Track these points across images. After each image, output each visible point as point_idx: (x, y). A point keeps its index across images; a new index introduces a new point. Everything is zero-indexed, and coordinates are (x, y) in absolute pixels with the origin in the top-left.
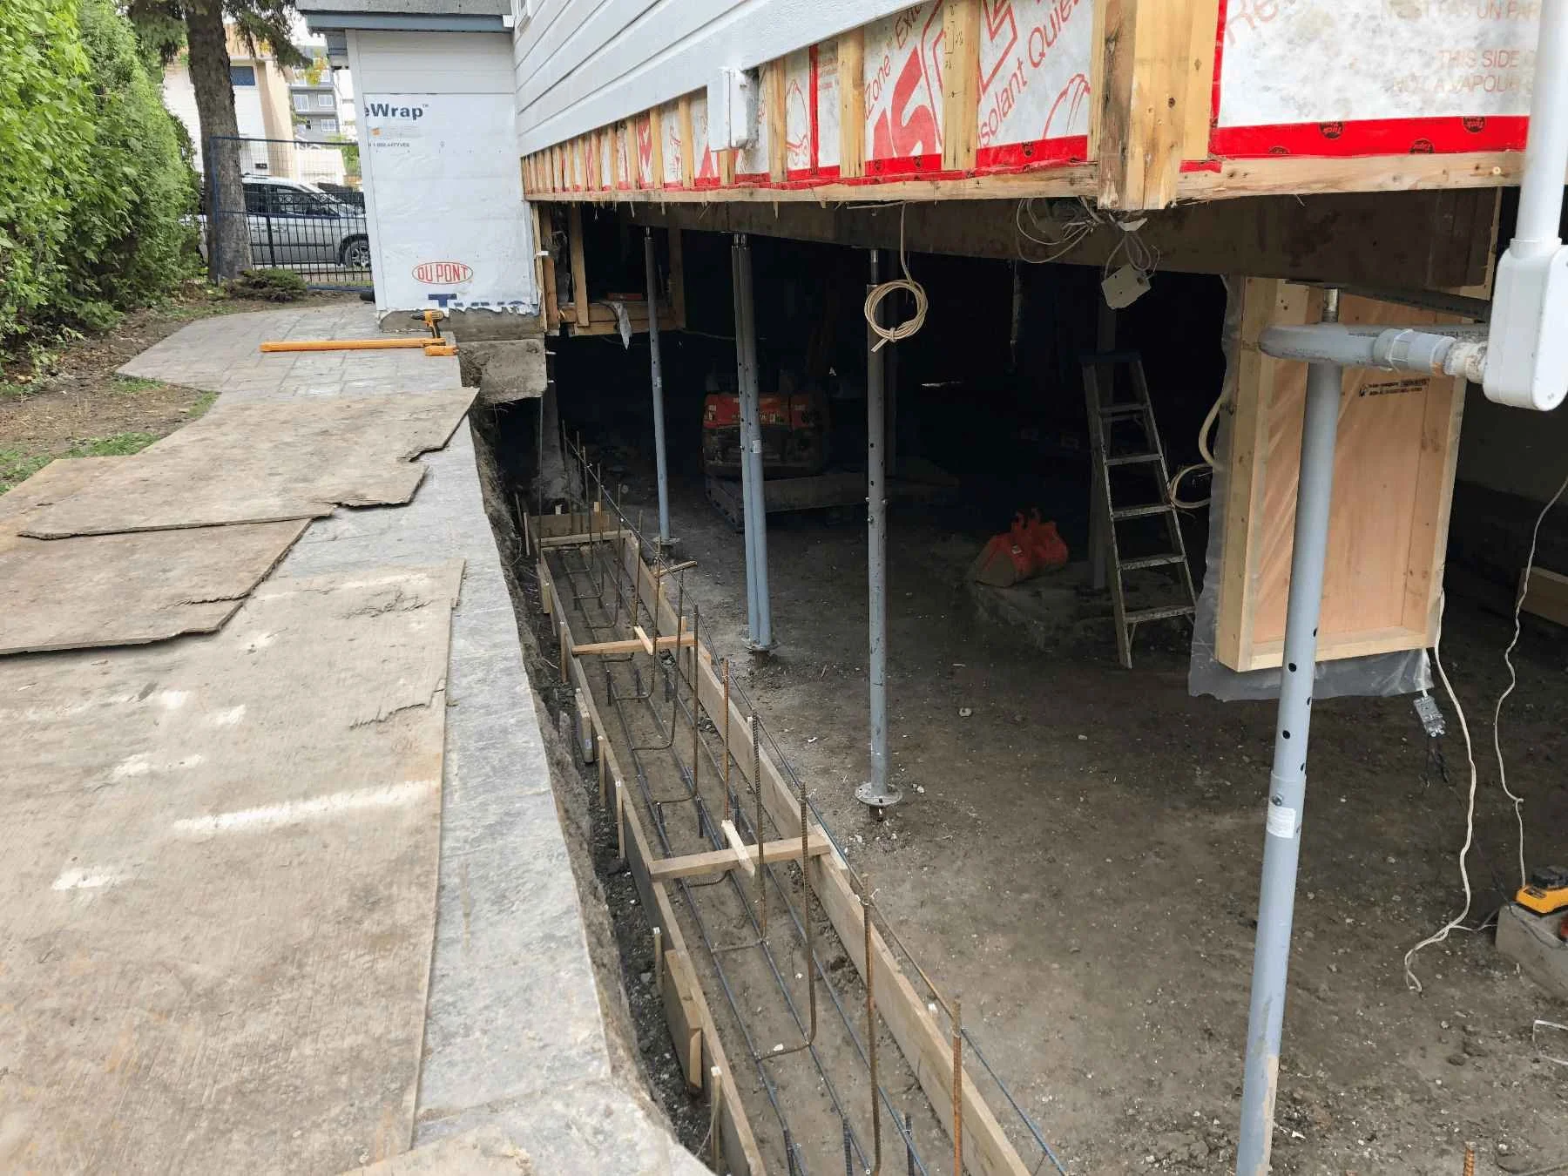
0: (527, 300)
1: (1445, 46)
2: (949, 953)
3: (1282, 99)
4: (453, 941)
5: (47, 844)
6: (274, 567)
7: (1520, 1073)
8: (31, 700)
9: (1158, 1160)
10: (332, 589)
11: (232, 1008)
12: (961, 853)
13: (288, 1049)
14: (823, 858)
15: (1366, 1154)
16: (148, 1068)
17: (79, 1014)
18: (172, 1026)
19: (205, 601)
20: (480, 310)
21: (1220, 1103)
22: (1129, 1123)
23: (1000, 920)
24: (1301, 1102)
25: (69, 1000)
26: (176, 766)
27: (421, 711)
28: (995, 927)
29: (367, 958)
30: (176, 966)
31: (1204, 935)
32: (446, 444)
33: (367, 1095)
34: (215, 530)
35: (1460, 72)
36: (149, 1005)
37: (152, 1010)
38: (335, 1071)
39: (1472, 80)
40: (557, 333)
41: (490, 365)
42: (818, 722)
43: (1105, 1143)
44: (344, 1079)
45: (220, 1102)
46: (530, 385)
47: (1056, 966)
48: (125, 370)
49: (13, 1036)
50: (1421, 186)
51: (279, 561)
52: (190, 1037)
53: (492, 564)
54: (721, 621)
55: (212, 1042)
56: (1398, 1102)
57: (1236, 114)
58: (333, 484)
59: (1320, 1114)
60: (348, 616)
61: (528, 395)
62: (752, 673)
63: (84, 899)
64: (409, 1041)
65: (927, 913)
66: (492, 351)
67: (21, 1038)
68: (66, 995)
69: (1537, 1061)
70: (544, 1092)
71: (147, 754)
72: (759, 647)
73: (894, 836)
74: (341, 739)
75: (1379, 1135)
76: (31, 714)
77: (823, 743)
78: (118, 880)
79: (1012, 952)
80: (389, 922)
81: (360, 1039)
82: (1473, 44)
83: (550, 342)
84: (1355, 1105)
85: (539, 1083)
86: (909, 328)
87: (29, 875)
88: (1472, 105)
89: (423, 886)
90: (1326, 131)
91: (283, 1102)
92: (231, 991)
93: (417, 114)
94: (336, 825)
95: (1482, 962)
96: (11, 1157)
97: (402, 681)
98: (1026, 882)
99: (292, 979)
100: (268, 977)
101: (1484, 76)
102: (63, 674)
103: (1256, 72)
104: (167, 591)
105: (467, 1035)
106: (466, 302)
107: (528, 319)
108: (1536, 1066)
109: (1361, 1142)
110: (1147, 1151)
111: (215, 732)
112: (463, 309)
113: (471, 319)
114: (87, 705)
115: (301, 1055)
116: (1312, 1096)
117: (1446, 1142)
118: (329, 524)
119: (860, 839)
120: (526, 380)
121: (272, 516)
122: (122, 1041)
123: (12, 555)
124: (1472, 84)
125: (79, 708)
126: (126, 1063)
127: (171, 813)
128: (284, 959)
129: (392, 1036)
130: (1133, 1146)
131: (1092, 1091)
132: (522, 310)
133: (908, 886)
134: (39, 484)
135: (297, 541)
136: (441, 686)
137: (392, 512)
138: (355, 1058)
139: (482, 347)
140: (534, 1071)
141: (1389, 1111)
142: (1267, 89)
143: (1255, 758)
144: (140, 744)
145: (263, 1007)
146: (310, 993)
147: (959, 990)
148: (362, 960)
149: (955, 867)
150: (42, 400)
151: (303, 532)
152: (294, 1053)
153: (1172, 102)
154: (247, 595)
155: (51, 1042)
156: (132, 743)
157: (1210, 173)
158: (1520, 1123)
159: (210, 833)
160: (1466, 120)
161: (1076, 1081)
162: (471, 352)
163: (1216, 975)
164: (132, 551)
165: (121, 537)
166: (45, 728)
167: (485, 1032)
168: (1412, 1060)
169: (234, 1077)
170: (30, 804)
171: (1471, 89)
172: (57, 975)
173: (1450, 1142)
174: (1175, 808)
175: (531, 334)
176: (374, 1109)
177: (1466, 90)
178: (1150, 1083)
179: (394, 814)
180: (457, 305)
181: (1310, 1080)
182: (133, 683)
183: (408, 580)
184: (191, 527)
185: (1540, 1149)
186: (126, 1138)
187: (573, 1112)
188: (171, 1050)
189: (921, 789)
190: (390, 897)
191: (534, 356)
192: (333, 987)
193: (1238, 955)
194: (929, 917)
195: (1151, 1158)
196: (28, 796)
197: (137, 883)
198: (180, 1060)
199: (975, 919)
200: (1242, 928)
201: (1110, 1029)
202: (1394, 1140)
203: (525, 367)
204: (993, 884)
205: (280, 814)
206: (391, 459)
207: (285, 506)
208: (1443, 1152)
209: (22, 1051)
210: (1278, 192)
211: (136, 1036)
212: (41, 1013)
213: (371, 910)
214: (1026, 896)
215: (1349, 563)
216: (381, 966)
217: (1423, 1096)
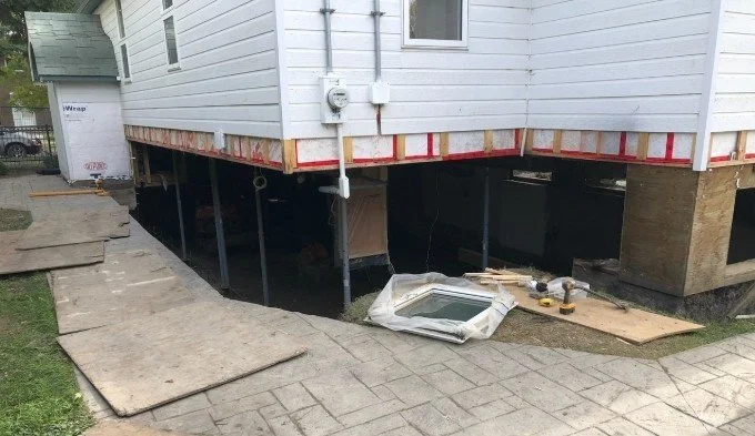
0: (128, 175)
6: (104, 250)
19: (95, 257)
20: (110, 180)
27: (165, 269)
32: (129, 222)
40: (140, 186)
46: (131, 205)
57: (300, 162)
58: (103, 233)
60: (134, 257)
66: (115, 193)
74: (151, 273)
83: (137, 190)
86: (263, 187)
93: (83, 109)
97: (157, 265)
106: (105, 177)
107: (129, 182)
112: (104, 179)
113: (107, 182)
118: (109, 243)
132: (126, 178)
137: (126, 238)
142: (304, 158)
151: (104, 244)
154: (104, 255)
159: (135, 285)
165: (50, 248)
171: (332, 157)
175: (130, 187)
180: (101, 178)
191: (131, 195)
205: (147, 282)
206: (115, 226)
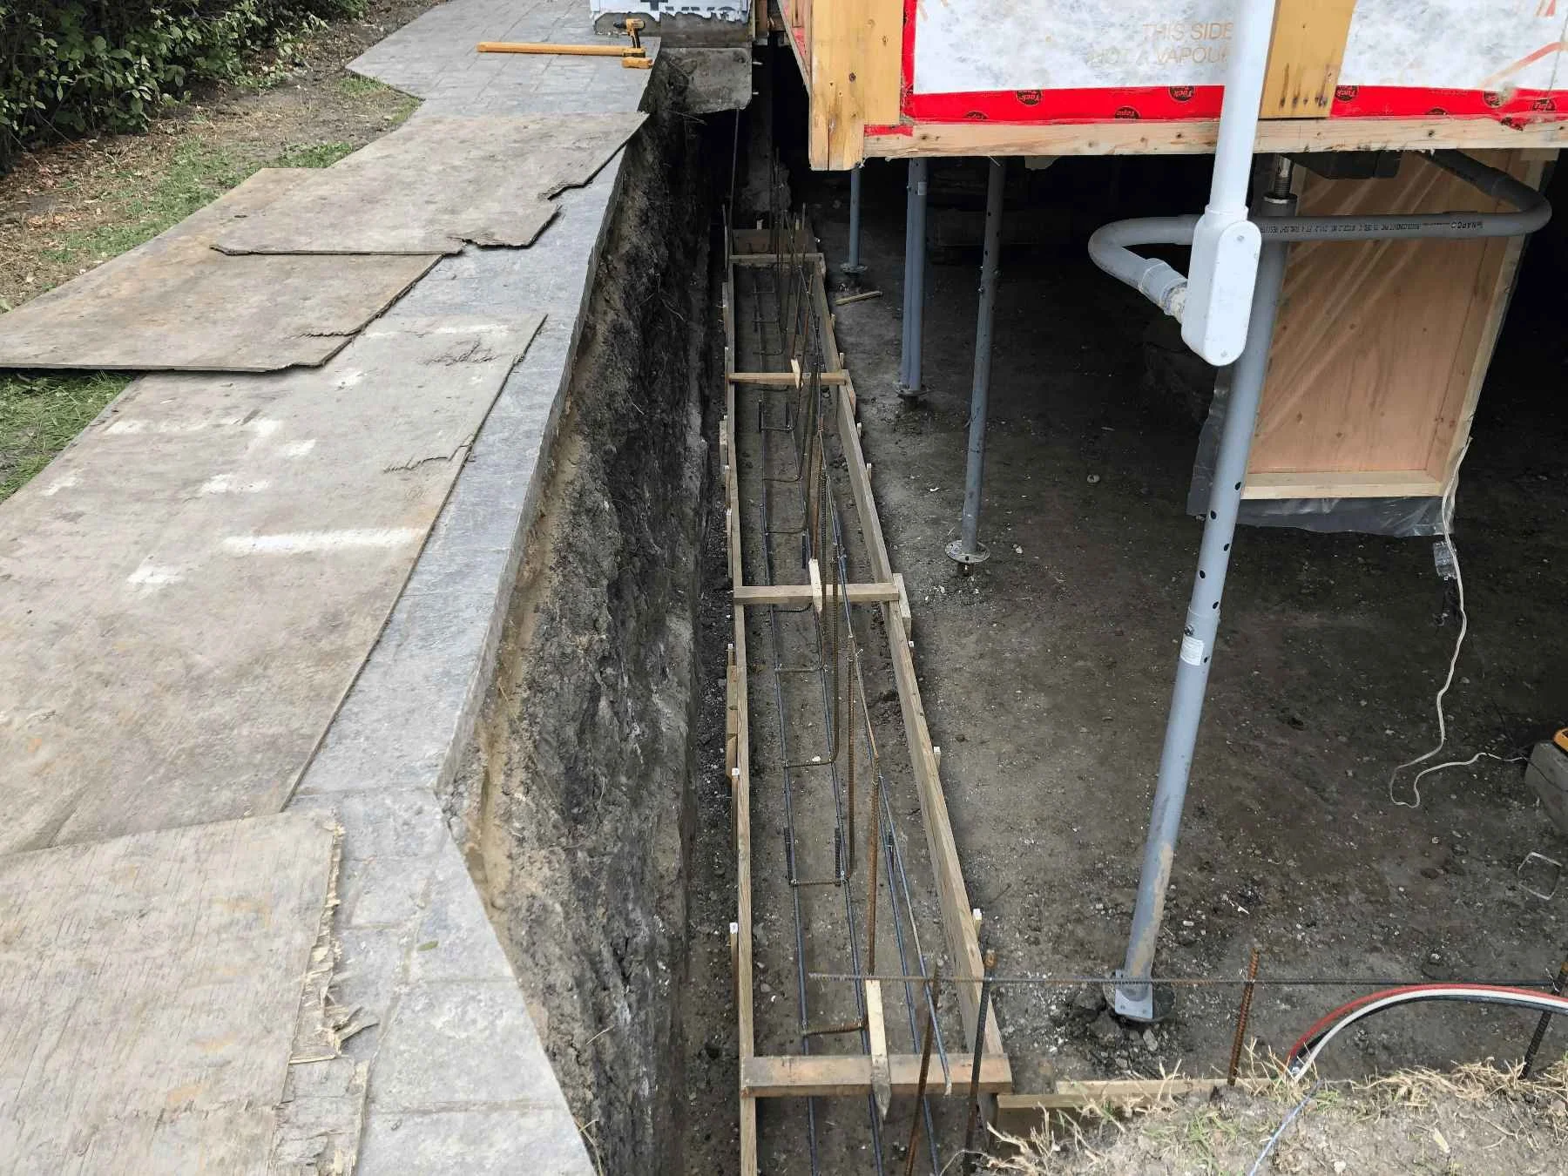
0: (737, 6)
1: (1149, 21)
2: (989, 703)
3: (978, 69)
4: (379, 665)
5: (136, 543)
6: (391, 305)
7: (1490, 896)
8: (167, 414)
9: (1105, 909)
10: (427, 333)
11: (210, 692)
12: (1034, 616)
13: (232, 729)
14: (891, 605)
15: (1299, 937)
16: (142, 725)
17: (113, 679)
18: (168, 698)
19: (321, 335)
20: (690, 14)
21: (1185, 872)
22: (1093, 874)
23: (1050, 681)
24: (1258, 884)
25: (111, 668)
26: (246, 489)
27: (443, 464)
28: (1041, 687)
29: (312, 669)
30: (186, 654)
31: (1237, 725)
32: (590, 181)
33: (269, 770)
34: (361, 259)
35: (1164, 45)
36: (159, 680)
37: (160, 684)
38: (256, 749)
39: (1179, 53)
40: (765, 42)
41: (697, 73)
42: (946, 473)
43: (1066, 886)
44: (259, 756)
45: (178, 757)
46: (735, 96)
47: (1084, 730)
48: (355, 66)
49: (66, 688)
50: (1118, 152)
51: (397, 299)
52: (176, 708)
53: (567, 320)
54: (887, 358)
55: (188, 715)
56: (1351, 899)
57: (928, 82)
58: (471, 220)
59: (1274, 896)
60: (427, 363)
61: (732, 106)
62: (898, 416)
63: (147, 591)
64: (311, 737)
65: (984, 665)
66: (701, 58)
67: (71, 690)
68: (110, 664)
69: (1513, 889)
70: (386, 789)
71: (229, 476)
72: (907, 392)
73: (977, 591)
74: (373, 481)
75: (1320, 924)
76: (163, 427)
77: (943, 494)
78: (173, 580)
79: (1049, 711)
80: (339, 642)
81: (282, 730)
82: (1180, 18)
83: (757, 52)
84: (1308, 895)
85: (384, 783)
87: (116, 566)
88: (1179, 77)
89: (375, 618)
90: (1024, 97)
91: (216, 765)
92: (214, 679)
94: (336, 557)
95: (1505, 790)
96: (36, 774)
97: (440, 433)
98: (1085, 650)
99: (257, 677)
100: (242, 673)
101: (1193, 48)
102: (196, 392)
103: (951, 45)
104: (298, 321)
105: (355, 739)
106: (679, 7)
107: (736, 27)
108: (1510, 894)
109: (1299, 926)
110: (1099, 900)
111: (286, 461)
112: (673, 13)
113: (681, 24)
114: (205, 424)
115: (239, 734)
116: (1273, 881)
117: (1381, 942)
118: (456, 262)
119: (943, 589)
120: (731, 90)
121: (410, 249)
122: (133, 704)
123: (200, 267)
124: (1178, 55)
125: (198, 426)
126: (130, 719)
127: (228, 529)
128: (257, 661)
129: (302, 731)
130: (1089, 893)
131: (1071, 842)
132: (732, 17)
133: (973, 638)
134: (243, 193)
135: (421, 278)
136: (467, 443)
137: (511, 253)
138: (273, 744)
139: (689, 54)
140: (385, 773)
141: (1339, 905)
142: (963, 60)
143: (1369, 561)
144: (230, 465)
145: (230, 694)
146: (263, 690)
147: (986, 737)
148: (308, 670)
149: (1023, 628)
150: (278, 94)
151: (431, 268)
152: (236, 732)
153: (853, 77)
154: (358, 332)
155: (89, 696)
156: (224, 463)
157: (901, 136)
158: (1464, 940)
159: (247, 551)
160: (1173, 90)
161: (1060, 832)
162: (680, 59)
163: (1233, 763)
164: (288, 274)
165: (286, 258)
166: (169, 441)
167: (367, 738)
168: (1386, 867)
169: (192, 742)
170: (138, 507)
171: (1178, 60)
172: (109, 648)
173: (1385, 942)
174: (1265, 600)
175: (739, 43)
176: (268, 781)
177: (1172, 61)
178: (1128, 844)
179: (382, 553)
180: (668, 8)
181: (1278, 867)
182: (244, 407)
183: (490, 331)
184: (344, 254)
185: (1473, 966)
186: (111, 773)
187: (397, 807)
188: (160, 715)
189: (1019, 550)
190: (348, 624)
191: (741, 66)
192: (280, 688)
193: (1262, 747)
194: (983, 668)
195: (1100, 906)
196: (138, 500)
197: (184, 584)
198: (163, 724)
199: (1025, 677)
200: (1278, 723)
201: (1112, 792)
202: (1331, 930)
203: (730, 76)
204: (1054, 646)
205: (300, 542)
206: (533, 194)
207: (424, 240)
208: (1375, 949)
209: (68, 701)
210: (970, 154)
211: (143, 701)
212: (90, 674)
213: (331, 632)
214: (1081, 663)
215: (1372, 405)
216: (319, 677)
217: (1379, 899)
